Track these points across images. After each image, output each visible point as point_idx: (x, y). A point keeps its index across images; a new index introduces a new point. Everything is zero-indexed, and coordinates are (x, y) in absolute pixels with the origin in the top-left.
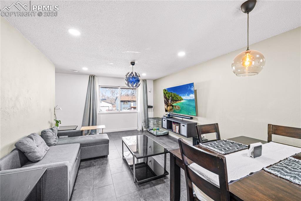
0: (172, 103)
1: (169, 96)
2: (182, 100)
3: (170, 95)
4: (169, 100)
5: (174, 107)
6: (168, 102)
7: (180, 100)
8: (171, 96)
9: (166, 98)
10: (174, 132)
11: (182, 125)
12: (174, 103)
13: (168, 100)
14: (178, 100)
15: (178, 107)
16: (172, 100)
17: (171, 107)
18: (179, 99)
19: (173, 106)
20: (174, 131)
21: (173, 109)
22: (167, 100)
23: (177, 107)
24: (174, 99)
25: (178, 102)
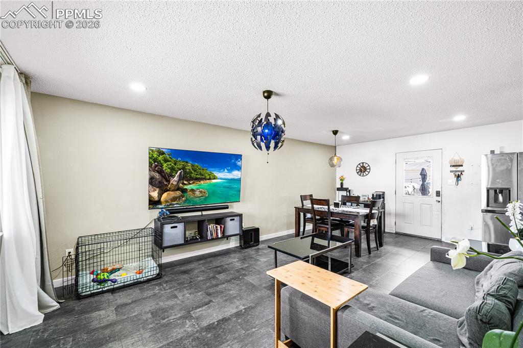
0: (183, 184)
1: (172, 169)
2: (214, 179)
3: (180, 167)
4: (173, 176)
5: (189, 193)
6: (168, 181)
7: (210, 179)
8: (184, 168)
9: (161, 172)
12: (190, 184)
13: (167, 177)
14: (205, 179)
15: (201, 192)
16: (181, 178)
17: (178, 193)
18: (208, 177)
19: (184, 191)
21: (181, 197)
22: (164, 177)
23: (197, 193)
24: (192, 175)
25: (202, 182)
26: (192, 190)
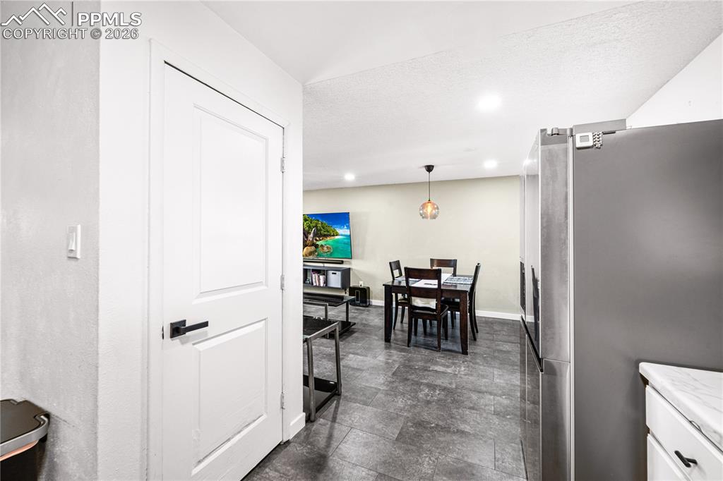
0: (316, 240)
1: (310, 227)
2: (337, 235)
3: (314, 225)
4: (310, 233)
5: (320, 248)
6: (307, 238)
7: (333, 236)
8: (316, 226)
10: (316, 286)
11: (330, 272)
12: (320, 240)
13: (307, 234)
14: (330, 235)
15: (327, 247)
16: (315, 235)
17: (313, 248)
18: (332, 234)
19: (317, 246)
20: (315, 284)
21: (316, 251)
22: (305, 234)
23: (325, 248)
24: (322, 232)
25: (328, 238)
26: (322, 246)
